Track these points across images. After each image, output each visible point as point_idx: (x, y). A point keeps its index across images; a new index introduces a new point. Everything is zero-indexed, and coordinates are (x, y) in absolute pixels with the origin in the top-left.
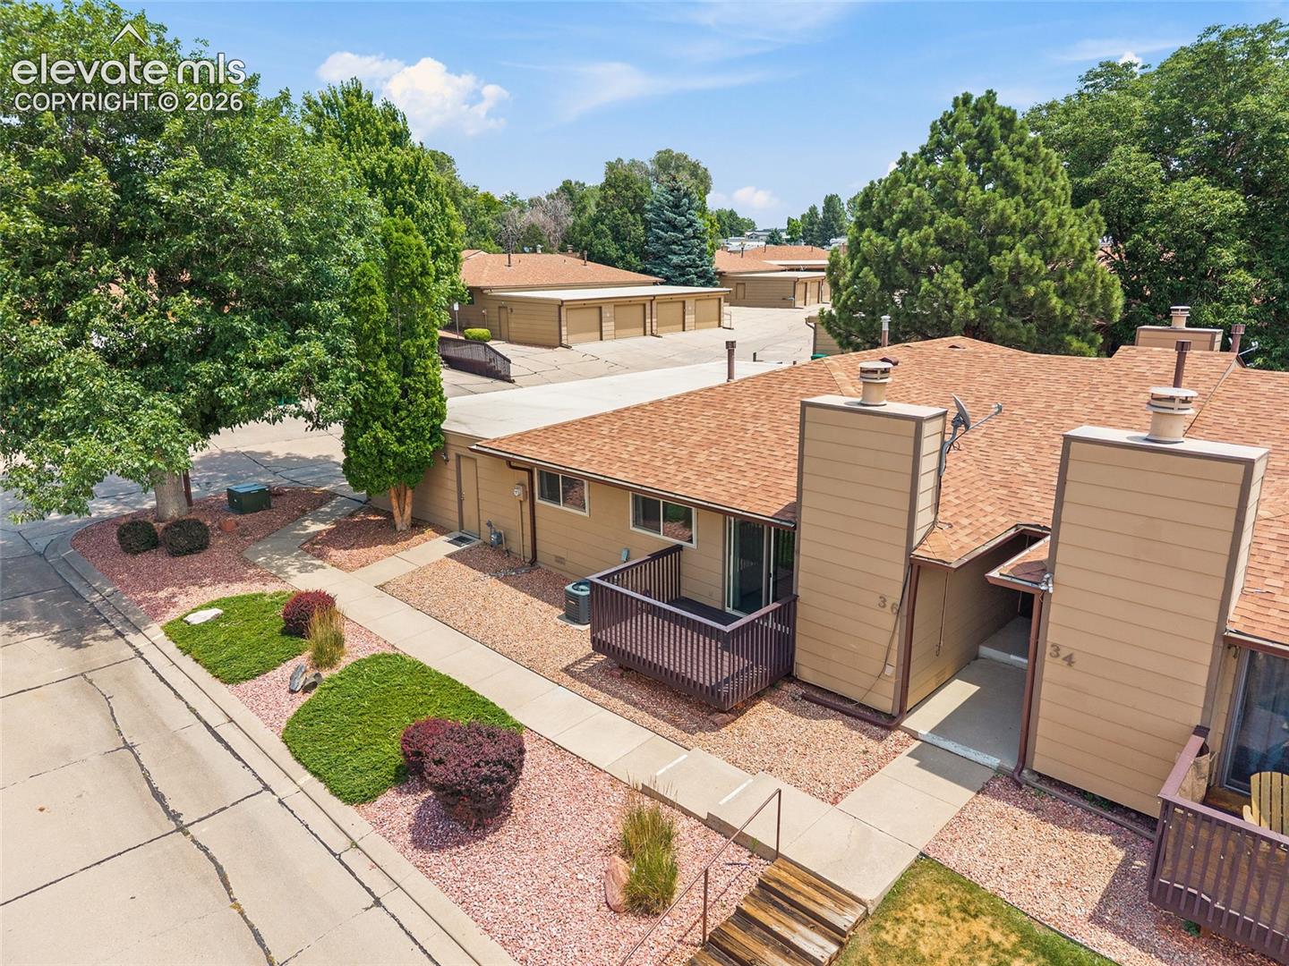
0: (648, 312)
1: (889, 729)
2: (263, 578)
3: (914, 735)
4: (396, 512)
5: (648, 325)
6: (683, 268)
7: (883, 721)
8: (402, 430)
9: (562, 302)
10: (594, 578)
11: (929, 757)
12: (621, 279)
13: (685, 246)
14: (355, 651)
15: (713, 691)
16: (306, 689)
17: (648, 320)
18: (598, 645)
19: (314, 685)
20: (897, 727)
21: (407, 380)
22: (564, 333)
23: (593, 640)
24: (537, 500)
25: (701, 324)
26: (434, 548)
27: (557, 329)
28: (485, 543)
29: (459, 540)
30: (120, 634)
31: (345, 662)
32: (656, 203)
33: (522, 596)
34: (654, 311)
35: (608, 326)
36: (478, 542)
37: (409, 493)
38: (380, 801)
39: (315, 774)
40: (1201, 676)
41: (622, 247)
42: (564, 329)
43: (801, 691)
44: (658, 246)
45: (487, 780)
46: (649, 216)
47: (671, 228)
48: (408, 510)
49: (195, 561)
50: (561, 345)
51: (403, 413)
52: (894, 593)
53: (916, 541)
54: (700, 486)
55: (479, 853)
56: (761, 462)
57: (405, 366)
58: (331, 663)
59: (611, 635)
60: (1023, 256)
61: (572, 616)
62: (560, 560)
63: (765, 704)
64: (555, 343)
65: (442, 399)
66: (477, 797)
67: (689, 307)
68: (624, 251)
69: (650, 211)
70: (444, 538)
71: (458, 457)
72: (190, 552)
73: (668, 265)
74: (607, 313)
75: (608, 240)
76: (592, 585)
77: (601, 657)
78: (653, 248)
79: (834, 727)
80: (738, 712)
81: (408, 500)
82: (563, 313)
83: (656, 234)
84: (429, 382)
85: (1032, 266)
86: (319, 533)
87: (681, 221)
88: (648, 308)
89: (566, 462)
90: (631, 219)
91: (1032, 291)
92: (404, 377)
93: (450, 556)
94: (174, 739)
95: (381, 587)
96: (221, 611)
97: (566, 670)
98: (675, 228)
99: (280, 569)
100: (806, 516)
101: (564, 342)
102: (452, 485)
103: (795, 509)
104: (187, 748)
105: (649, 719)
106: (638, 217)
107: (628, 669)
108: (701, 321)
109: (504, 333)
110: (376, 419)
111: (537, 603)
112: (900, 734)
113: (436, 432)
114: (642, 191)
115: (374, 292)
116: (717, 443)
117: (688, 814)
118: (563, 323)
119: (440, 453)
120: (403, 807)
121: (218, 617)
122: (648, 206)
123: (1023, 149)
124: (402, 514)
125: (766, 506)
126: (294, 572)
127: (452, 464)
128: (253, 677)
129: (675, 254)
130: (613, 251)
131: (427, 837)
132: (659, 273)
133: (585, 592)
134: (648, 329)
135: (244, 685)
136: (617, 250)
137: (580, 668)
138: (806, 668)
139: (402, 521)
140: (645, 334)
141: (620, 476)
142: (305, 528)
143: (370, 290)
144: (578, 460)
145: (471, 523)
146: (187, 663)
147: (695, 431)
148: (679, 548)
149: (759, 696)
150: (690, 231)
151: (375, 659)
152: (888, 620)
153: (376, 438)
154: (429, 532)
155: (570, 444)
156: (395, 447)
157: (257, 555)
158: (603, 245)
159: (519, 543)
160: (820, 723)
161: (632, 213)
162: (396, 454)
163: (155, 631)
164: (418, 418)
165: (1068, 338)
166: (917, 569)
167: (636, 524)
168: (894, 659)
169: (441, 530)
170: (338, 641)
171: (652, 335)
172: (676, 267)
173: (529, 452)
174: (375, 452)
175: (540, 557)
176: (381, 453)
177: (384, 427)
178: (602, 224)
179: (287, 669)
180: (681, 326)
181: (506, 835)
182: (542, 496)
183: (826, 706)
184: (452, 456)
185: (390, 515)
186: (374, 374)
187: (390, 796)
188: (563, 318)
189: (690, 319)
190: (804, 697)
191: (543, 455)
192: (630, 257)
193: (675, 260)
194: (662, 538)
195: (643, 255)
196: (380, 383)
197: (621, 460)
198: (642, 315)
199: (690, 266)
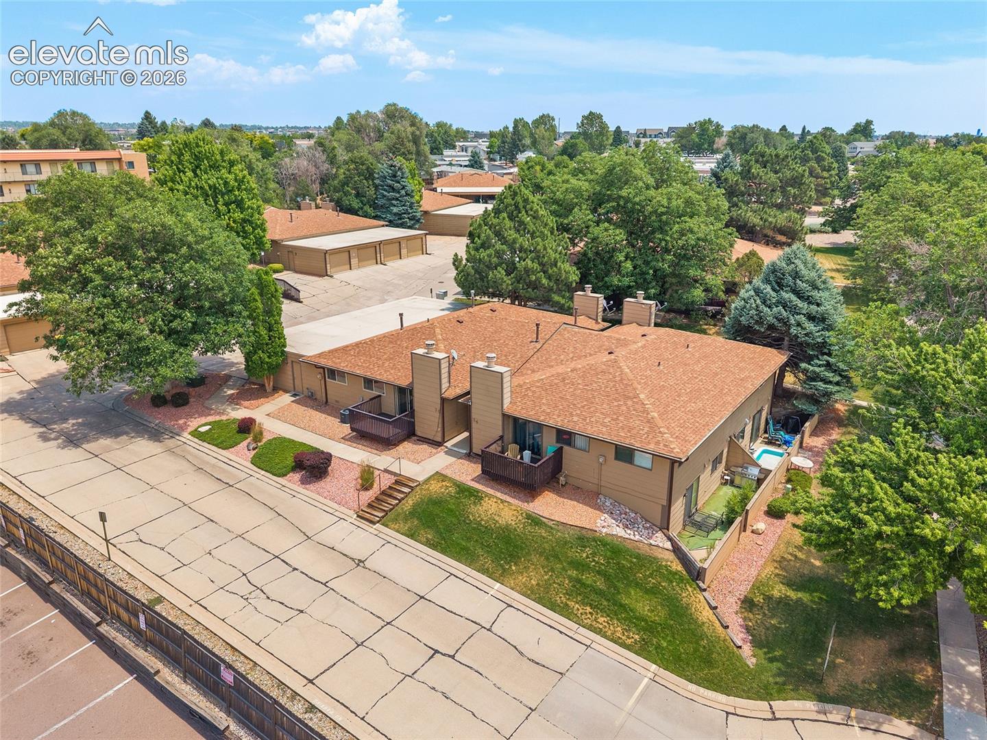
0: (378, 250)
1: (439, 446)
2: (219, 414)
3: (447, 447)
4: (267, 385)
5: (379, 258)
6: (400, 215)
7: (438, 444)
8: (270, 353)
9: (327, 251)
10: (350, 408)
11: (450, 452)
12: (361, 225)
13: (401, 201)
14: (267, 437)
15: (388, 439)
16: (254, 449)
17: (378, 255)
18: (353, 429)
19: (256, 448)
20: (442, 445)
21: (271, 333)
22: (328, 268)
23: (351, 428)
24: (327, 379)
25: (411, 254)
26: (285, 399)
27: (324, 266)
28: (306, 396)
29: (294, 395)
30: (172, 437)
31: (264, 441)
32: (381, 174)
33: (324, 416)
34: (382, 250)
35: (354, 261)
36: (302, 396)
37: (272, 377)
38: (288, 476)
39: (265, 471)
40: (500, 423)
41: (362, 202)
42: (328, 266)
43: (418, 438)
44: (384, 201)
45: (322, 464)
46: (377, 182)
47: (391, 190)
48: (271, 384)
49: (186, 408)
50: (327, 275)
51: (270, 346)
52: (438, 407)
53: (443, 391)
54: (385, 375)
55: (322, 484)
56: (406, 366)
57: (270, 328)
58: (260, 441)
59: (357, 426)
60: (529, 262)
61: (343, 421)
62: (337, 401)
63: (406, 443)
64: (323, 274)
65: (285, 339)
66: (319, 468)
67: (403, 245)
68: (362, 203)
69: (378, 178)
70: (288, 394)
71: (292, 362)
72: (183, 405)
73: (391, 213)
74: (353, 254)
75: (352, 198)
76: (349, 410)
77: (355, 433)
78: (380, 202)
79: (425, 446)
80: (396, 445)
81: (271, 380)
82: (327, 257)
83: (382, 193)
84: (279, 333)
85: (533, 268)
86: (233, 394)
87: (397, 186)
88: (378, 248)
89: (338, 366)
90: (366, 184)
91: (534, 278)
92: (269, 332)
93: (293, 402)
94: (214, 466)
95: (268, 415)
96: (210, 427)
97: (342, 438)
98: (393, 189)
99: (224, 410)
100: (415, 385)
101: (328, 273)
102: (290, 373)
103: (412, 383)
104: (220, 468)
105: (370, 450)
106: (371, 182)
107: (364, 436)
108: (411, 252)
109: (292, 266)
110: (260, 349)
111: (330, 418)
112: (443, 447)
113: (283, 352)
114: (372, 165)
115: (257, 301)
116: (392, 359)
117: (379, 470)
118: (328, 262)
119: (285, 362)
120: (297, 476)
121: (210, 429)
122: (376, 176)
123: (532, 213)
124: (269, 385)
125: (404, 383)
126: (230, 411)
127: (290, 364)
128: (233, 447)
129: (395, 206)
130: (356, 204)
131: (304, 482)
132: (385, 218)
133: (347, 413)
134: (379, 260)
135: (230, 449)
136: (358, 203)
137: (347, 437)
138: (419, 432)
139: (269, 388)
140: (377, 264)
141: (358, 372)
142: (226, 392)
143: (255, 300)
144: (343, 366)
145: (299, 388)
146: (205, 444)
147: (385, 353)
148: (380, 396)
149: (404, 440)
150: (403, 192)
151: (275, 439)
152: (437, 415)
153: (260, 358)
154: (281, 392)
155: (339, 359)
156: (267, 360)
157: (212, 404)
158: (349, 200)
159: (320, 395)
160: (421, 446)
161: (366, 179)
162: (267, 362)
163: (186, 434)
164: (276, 348)
165: (553, 295)
166: (443, 400)
167: (365, 388)
168: (440, 426)
169: (286, 391)
170: (261, 433)
171: (381, 263)
172: (395, 214)
173: (323, 362)
174: (260, 362)
175: (329, 401)
176: (262, 362)
177: (263, 352)
178: (348, 187)
179: (245, 443)
180: (399, 256)
181: (328, 479)
182: (329, 378)
183: (423, 442)
184: (289, 361)
185: (263, 385)
186: (258, 332)
187: (291, 474)
188: (328, 260)
189: (404, 251)
190: (418, 440)
191: (329, 363)
192: (367, 208)
193: (395, 210)
194: (375, 393)
195: (374, 206)
196: (261, 335)
197: (358, 366)
198: (375, 252)
199: (405, 213)
